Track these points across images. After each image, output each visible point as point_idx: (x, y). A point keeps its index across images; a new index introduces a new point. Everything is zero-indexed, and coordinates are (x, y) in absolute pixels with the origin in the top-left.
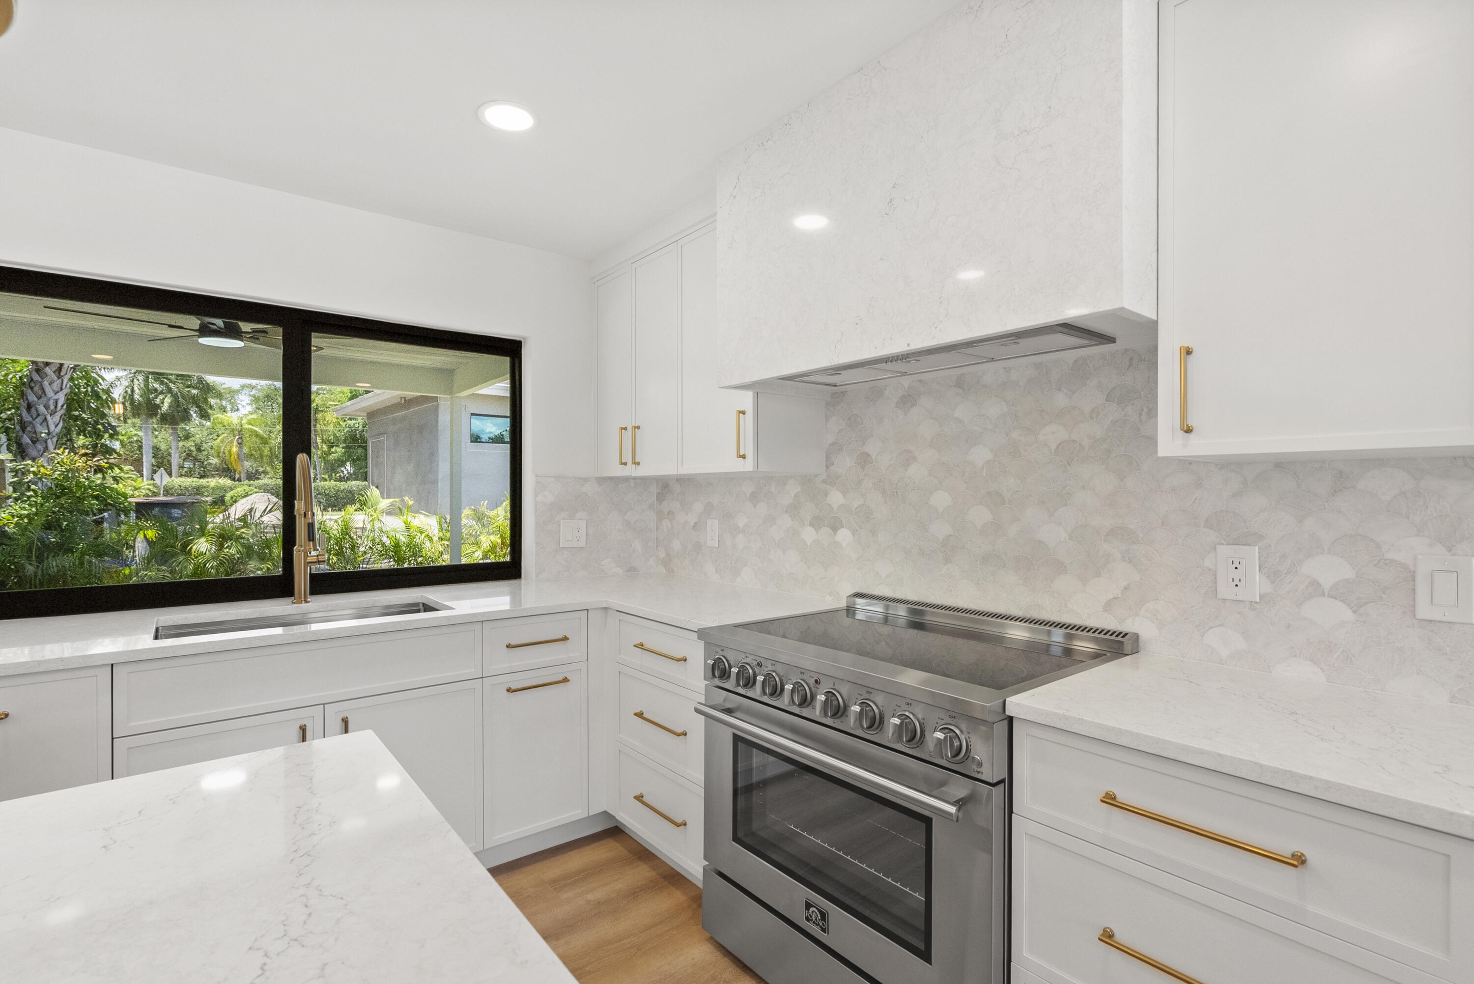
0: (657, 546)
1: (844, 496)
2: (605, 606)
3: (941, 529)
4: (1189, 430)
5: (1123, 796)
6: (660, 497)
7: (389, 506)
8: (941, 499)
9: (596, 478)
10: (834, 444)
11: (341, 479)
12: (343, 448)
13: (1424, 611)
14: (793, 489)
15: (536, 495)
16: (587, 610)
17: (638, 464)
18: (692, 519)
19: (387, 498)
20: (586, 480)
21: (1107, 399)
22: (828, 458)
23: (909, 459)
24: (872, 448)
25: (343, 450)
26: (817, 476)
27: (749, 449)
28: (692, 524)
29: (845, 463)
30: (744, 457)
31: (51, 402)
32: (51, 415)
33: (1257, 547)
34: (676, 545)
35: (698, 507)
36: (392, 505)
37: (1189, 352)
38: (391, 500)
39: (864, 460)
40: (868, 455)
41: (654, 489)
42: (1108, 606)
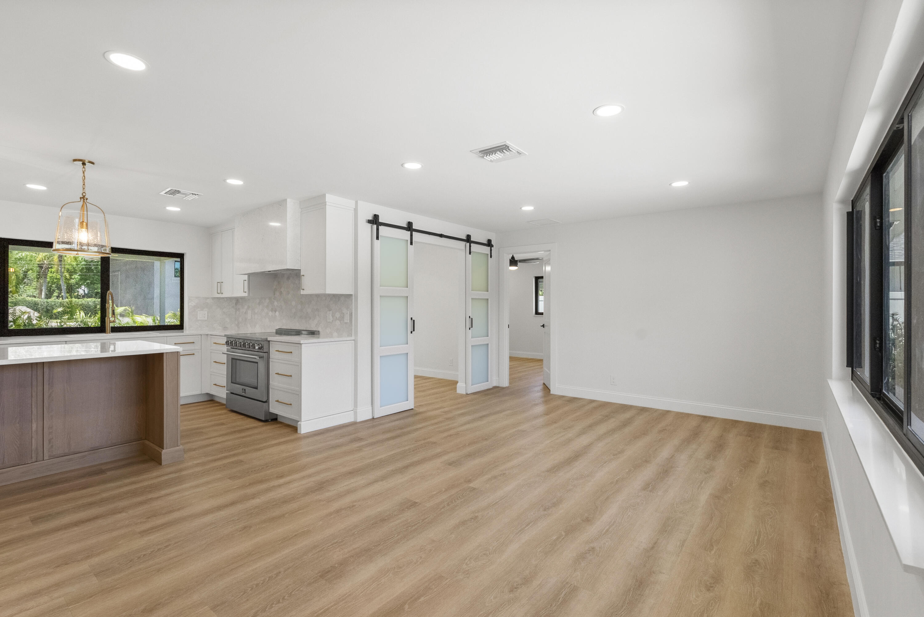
0: (235, 320)
1: (277, 303)
2: (207, 334)
6: (236, 304)
7: (123, 311)
8: (293, 303)
9: (212, 298)
10: (275, 288)
11: (78, 297)
12: (79, 275)
13: (345, 321)
15: (189, 303)
16: (201, 335)
17: (222, 293)
19: (120, 307)
20: (208, 298)
22: (274, 293)
24: (282, 290)
25: (79, 277)
26: (272, 297)
27: (246, 290)
28: (245, 312)
29: (277, 293)
30: (245, 292)
33: (331, 312)
34: (240, 320)
35: (246, 307)
36: (125, 310)
37: (304, 275)
38: (124, 308)
39: (281, 293)
41: (234, 302)
42: (316, 326)
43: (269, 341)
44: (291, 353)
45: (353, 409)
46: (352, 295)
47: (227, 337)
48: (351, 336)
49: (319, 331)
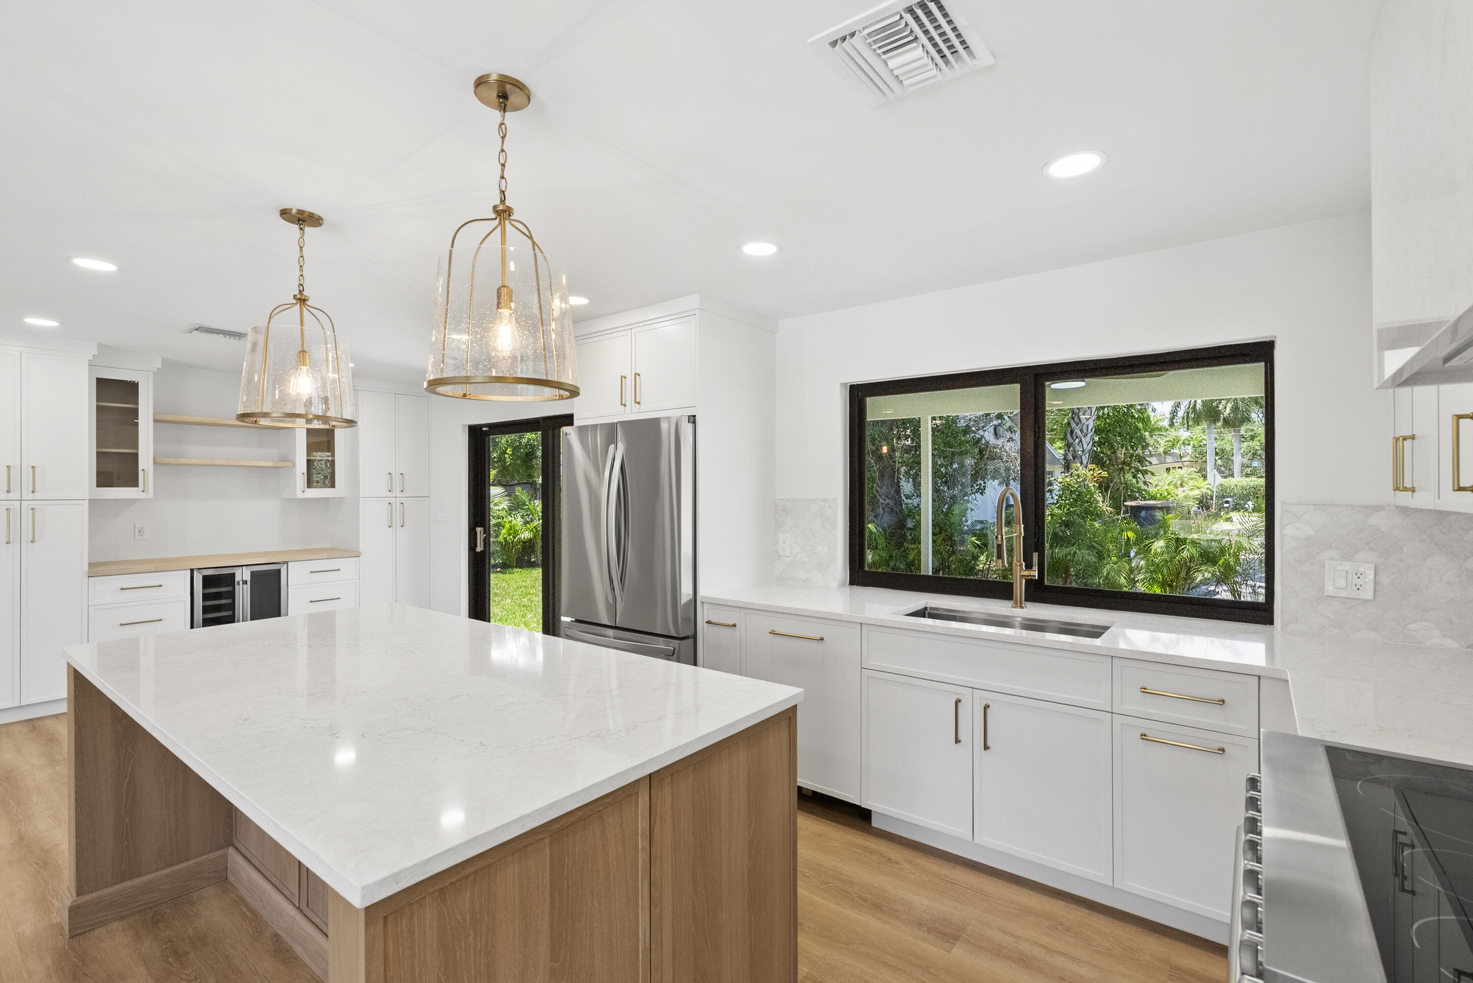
15: (1282, 527)
31: (1085, 427)
32: (1084, 437)
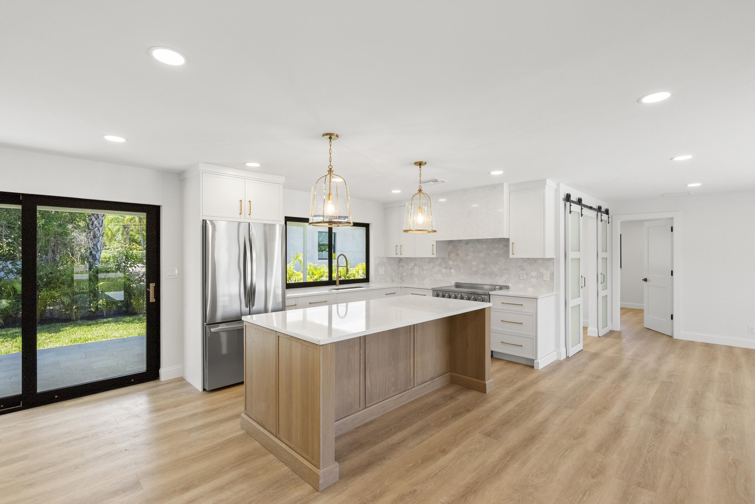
0: (398, 274)
1: (453, 262)
3: (474, 269)
4: (513, 254)
5: (504, 302)
6: (399, 262)
8: (474, 263)
9: (386, 257)
10: (450, 251)
13: (544, 279)
14: (440, 260)
15: (374, 262)
16: (398, 287)
17: (401, 254)
18: (410, 267)
20: (384, 258)
21: (504, 246)
22: (449, 254)
23: (467, 255)
24: (459, 252)
26: (446, 258)
27: (435, 253)
28: (410, 269)
29: (453, 255)
30: (433, 254)
33: (525, 271)
34: (405, 274)
35: (412, 265)
37: (513, 243)
39: (457, 255)
40: (458, 254)
41: (397, 260)
42: (504, 282)
43: (490, 295)
44: (521, 306)
45: (555, 350)
46: (554, 258)
47: (433, 290)
48: (553, 291)
49: (509, 286)
